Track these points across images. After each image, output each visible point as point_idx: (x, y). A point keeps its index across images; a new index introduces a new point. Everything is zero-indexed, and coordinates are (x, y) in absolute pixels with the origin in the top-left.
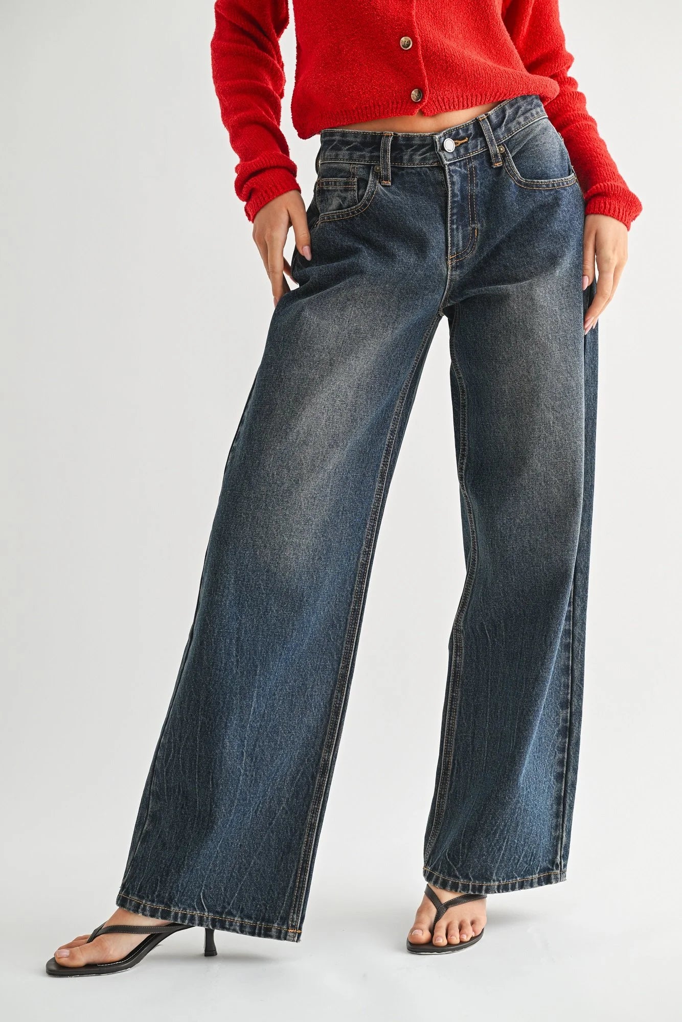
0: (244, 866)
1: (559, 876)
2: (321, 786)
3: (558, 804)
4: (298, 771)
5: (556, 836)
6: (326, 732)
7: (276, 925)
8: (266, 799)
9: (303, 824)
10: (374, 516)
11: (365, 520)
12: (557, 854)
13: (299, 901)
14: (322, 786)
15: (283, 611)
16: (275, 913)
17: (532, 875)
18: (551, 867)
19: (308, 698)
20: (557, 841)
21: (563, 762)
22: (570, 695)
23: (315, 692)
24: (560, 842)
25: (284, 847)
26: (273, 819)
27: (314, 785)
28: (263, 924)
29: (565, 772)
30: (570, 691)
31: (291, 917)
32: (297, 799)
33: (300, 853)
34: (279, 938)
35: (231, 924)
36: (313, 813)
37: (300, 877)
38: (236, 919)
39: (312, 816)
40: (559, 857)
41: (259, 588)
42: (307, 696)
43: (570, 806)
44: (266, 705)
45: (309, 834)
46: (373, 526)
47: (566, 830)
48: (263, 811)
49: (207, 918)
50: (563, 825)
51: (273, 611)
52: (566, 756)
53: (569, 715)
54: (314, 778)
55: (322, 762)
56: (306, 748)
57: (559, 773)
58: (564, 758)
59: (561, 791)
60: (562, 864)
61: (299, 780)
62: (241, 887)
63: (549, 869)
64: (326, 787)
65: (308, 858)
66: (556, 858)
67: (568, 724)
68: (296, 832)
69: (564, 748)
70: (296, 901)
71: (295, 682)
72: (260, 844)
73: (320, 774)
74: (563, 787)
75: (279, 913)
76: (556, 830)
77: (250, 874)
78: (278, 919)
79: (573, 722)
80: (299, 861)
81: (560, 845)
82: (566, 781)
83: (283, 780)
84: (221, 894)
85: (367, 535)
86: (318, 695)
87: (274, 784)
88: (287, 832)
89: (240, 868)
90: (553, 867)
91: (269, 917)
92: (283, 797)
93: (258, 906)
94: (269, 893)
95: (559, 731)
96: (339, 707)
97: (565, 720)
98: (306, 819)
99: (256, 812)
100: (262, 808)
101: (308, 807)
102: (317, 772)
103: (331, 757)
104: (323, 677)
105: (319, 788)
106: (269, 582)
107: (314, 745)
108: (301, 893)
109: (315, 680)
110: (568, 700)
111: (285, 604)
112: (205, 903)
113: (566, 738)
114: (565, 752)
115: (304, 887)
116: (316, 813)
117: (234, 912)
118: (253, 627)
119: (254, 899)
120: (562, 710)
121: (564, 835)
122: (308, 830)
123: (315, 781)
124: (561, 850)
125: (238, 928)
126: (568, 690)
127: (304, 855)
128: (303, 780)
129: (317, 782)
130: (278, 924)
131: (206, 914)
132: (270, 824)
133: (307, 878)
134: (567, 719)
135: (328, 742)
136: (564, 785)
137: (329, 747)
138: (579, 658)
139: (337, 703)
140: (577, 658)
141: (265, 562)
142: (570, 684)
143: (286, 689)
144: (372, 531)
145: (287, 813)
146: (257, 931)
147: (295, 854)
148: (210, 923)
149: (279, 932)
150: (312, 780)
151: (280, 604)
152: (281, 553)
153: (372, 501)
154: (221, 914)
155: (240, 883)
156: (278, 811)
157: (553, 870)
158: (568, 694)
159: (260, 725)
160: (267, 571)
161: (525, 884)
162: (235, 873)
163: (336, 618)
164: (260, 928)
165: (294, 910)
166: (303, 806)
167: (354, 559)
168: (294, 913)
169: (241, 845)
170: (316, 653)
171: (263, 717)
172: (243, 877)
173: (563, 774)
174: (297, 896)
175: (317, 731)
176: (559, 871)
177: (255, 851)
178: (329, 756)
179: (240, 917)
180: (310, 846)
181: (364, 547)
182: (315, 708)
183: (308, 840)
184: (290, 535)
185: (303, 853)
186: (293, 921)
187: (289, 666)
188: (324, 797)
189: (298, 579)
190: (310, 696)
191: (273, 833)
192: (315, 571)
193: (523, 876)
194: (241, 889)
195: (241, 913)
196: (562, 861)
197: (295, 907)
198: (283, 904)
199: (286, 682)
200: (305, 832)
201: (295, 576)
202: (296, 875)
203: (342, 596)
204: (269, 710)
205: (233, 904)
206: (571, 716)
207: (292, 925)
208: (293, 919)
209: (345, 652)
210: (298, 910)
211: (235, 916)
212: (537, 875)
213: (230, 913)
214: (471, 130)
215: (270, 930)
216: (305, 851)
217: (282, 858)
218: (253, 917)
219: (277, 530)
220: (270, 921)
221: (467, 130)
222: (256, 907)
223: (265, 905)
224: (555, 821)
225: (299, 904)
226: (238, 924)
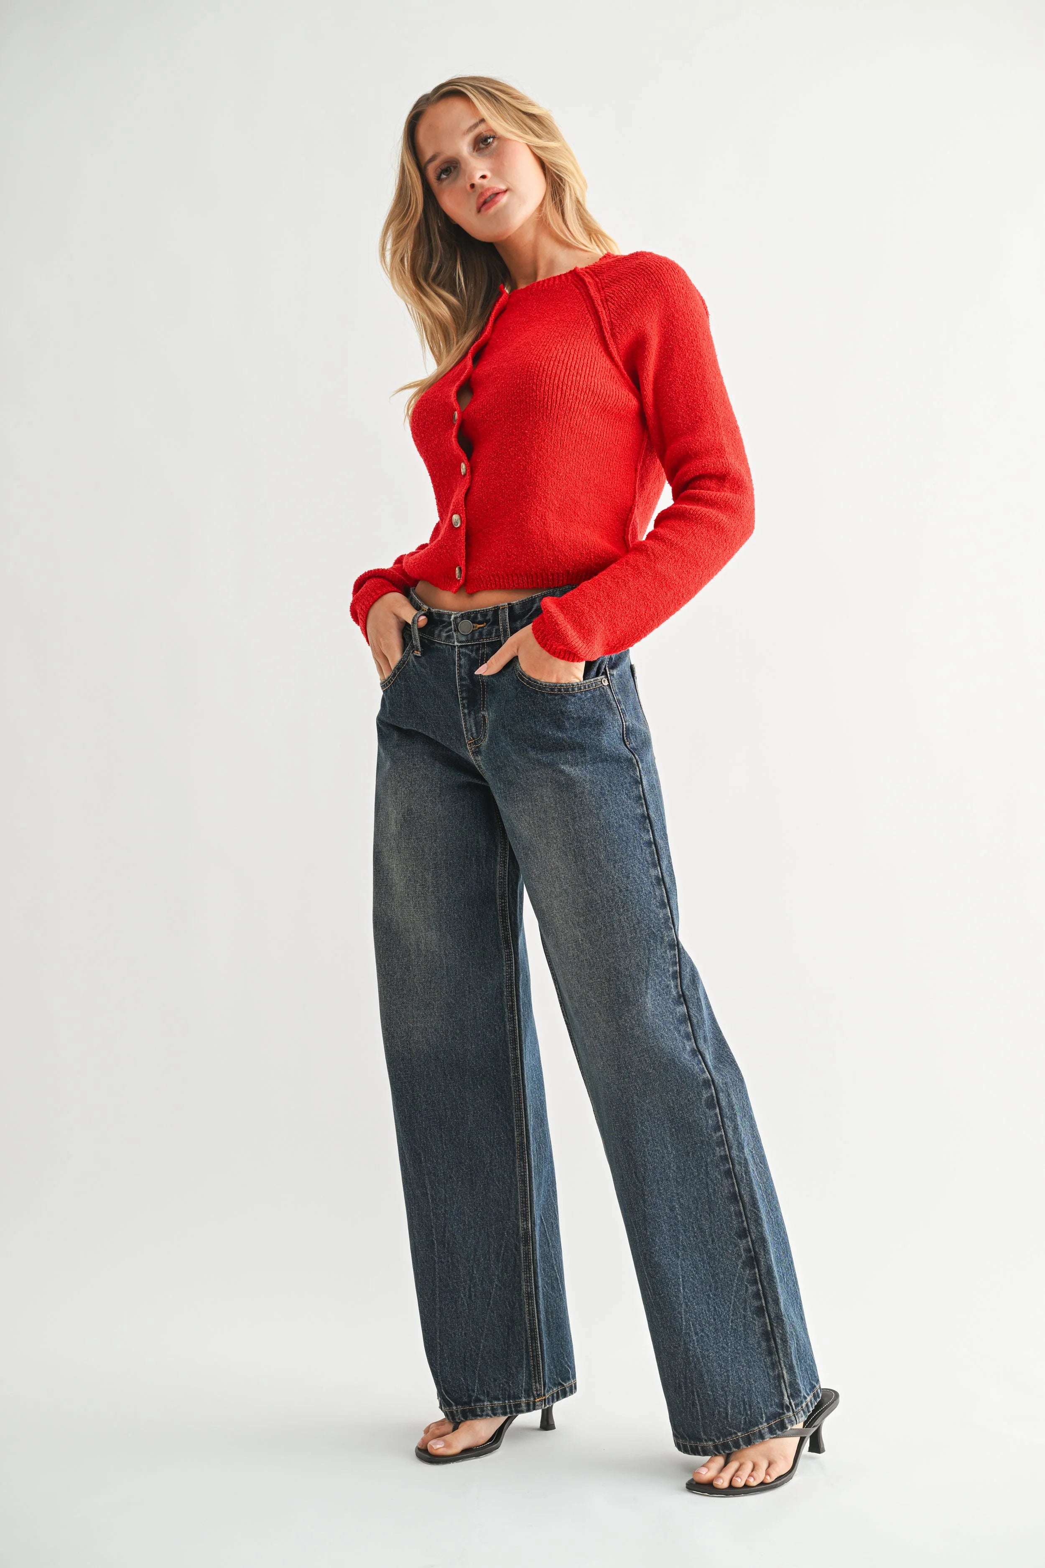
0: (475, 1352)
1: (793, 1419)
2: (527, 1254)
3: (768, 1340)
4: (501, 1246)
5: (775, 1375)
6: (517, 1201)
7: (524, 1400)
8: (476, 1282)
9: (519, 1295)
10: (510, 981)
11: (501, 988)
12: (783, 1395)
13: (538, 1369)
14: (529, 1254)
15: (430, 1094)
16: (518, 1387)
17: (757, 1425)
18: (781, 1411)
19: (488, 1174)
20: (778, 1381)
21: (760, 1294)
22: (745, 1223)
23: (495, 1166)
24: (782, 1381)
25: (507, 1322)
26: (490, 1299)
27: (520, 1255)
28: (511, 1401)
29: (764, 1305)
30: (744, 1219)
31: (534, 1387)
32: (507, 1273)
33: (525, 1323)
34: (528, 1410)
35: (482, 1410)
36: (527, 1282)
37: (532, 1346)
38: (486, 1404)
39: (527, 1286)
40: (786, 1398)
41: (400, 1077)
42: (487, 1171)
43: (781, 1339)
44: (445, 1190)
45: (529, 1303)
46: (511, 992)
47: (785, 1366)
48: (478, 1294)
49: (457, 1411)
50: (780, 1362)
51: (421, 1097)
52: (760, 1288)
53: (750, 1243)
54: (517, 1248)
55: (521, 1232)
56: (502, 1222)
57: (758, 1307)
58: (759, 1290)
59: (766, 1326)
60: (793, 1404)
61: (503, 1255)
62: (479, 1373)
63: (780, 1415)
64: (533, 1254)
65: (534, 1326)
66: (783, 1399)
67: (753, 1253)
68: (514, 1304)
69: (756, 1279)
70: (534, 1371)
71: (471, 1160)
72: (484, 1326)
73: (523, 1243)
74: (768, 1321)
75: (522, 1386)
76: (774, 1370)
77: (483, 1358)
78: (522, 1393)
79: (757, 1250)
80: (526, 1331)
81: (783, 1384)
82: (768, 1315)
83: (488, 1258)
84: (463, 1384)
85: (507, 1002)
86: (499, 1168)
87: (478, 1265)
88: (506, 1307)
89: (471, 1355)
90: (783, 1410)
91: (514, 1393)
92: (493, 1275)
93: (501, 1385)
94: (506, 1370)
95: (743, 1263)
96: (524, 1175)
97: (748, 1250)
98: (521, 1289)
99: (470, 1297)
100: (476, 1292)
101: (519, 1276)
102: (519, 1242)
103: (530, 1225)
104: (500, 1149)
105: (526, 1257)
106: (407, 1070)
107: (509, 1217)
108: (537, 1361)
109: (492, 1155)
110: (745, 1228)
111: (431, 1086)
112: (450, 1398)
113: (754, 1268)
114: (758, 1284)
115: (538, 1355)
116: (530, 1282)
117: (482, 1397)
118: (405, 1117)
119: (495, 1380)
120: (741, 1239)
121: (784, 1372)
122: (526, 1299)
123: (520, 1251)
124: (786, 1389)
125: (490, 1413)
126: (741, 1217)
127: (530, 1324)
128: (507, 1253)
129: (522, 1251)
130: (525, 1398)
131: (454, 1408)
132: (489, 1305)
133: (539, 1345)
134: (750, 1249)
135: (523, 1211)
136: (767, 1318)
137: (525, 1215)
138: (745, 1181)
139: (521, 1172)
140: (742, 1182)
141: (398, 1051)
142: (742, 1211)
143: (463, 1170)
144: (512, 997)
145: (501, 1289)
146: (508, 1410)
147: (520, 1325)
148: (460, 1415)
149: (528, 1405)
150: (517, 1250)
151: (426, 1088)
152: (410, 1038)
153: (503, 969)
154: (469, 1403)
155: (477, 1370)
156: (492, 1291)
157: (784, 1413)
158: (743, 1222)
159: (445, 1211)
160: (403, 1060)
161: (752, 1438)
162: (468, 1361)
163: (498, 1089)
164: (510, 1406)
165: (535, 1379)
166: (515, 1278)
167: (500, 1028)
168: (536, 1382)
169: (465, 1334)
170: (487, 1128)
171: (446, 1202)
172: (477, 1363)
173: (763, 1307)
174: (534, 1365)
175: (508, 1203)
176: (791, 1413)
177: (482, 1335)
178: (527, 1224)
179: (488, 1401)
180: (533, 1314)
181: (507, 1015)
182: (499, 1181)
183: (529, 1309)
184: (414, 1021)
185: (527, 1322)
186: (537, 1391)
187: (458, 1147)
188: (533, 1264)
189: (436, 1060)
190: (491, 1171)
191: (494, 1313)
192: (452, 1050)
193: (746, 1430)
194: (479, 1375)
195: (488, 1396)
196: (791, 1401)
197: (535, 1377)
198: (523, 1376)
199: (461, 1163)
200: (524, 1302)
201: (430, 1057)
202: (527, 1345)
203: (499, 1066)
204: (449, 1194)
205: (477, 1389)
206: (753, 1244)
207: (537, 1394)
208: (536, 1388)
209: (516, 1120)
210: (539, 1378)
211: (484, 1401)
212: (765, 1424)
213: (478, 1400)
214: (490, 616)
215: (519, 1405)
216: (530, 1320)
217: (508, 1333)
218: (500, 1397)
219: (399, 1019)
220: (517, 1397)
221: (486, 615)
222: (499, 1386)
223: (507, 1383)
224: (768, 1360)
225: (538, 1373)
226: (489, 1408)
